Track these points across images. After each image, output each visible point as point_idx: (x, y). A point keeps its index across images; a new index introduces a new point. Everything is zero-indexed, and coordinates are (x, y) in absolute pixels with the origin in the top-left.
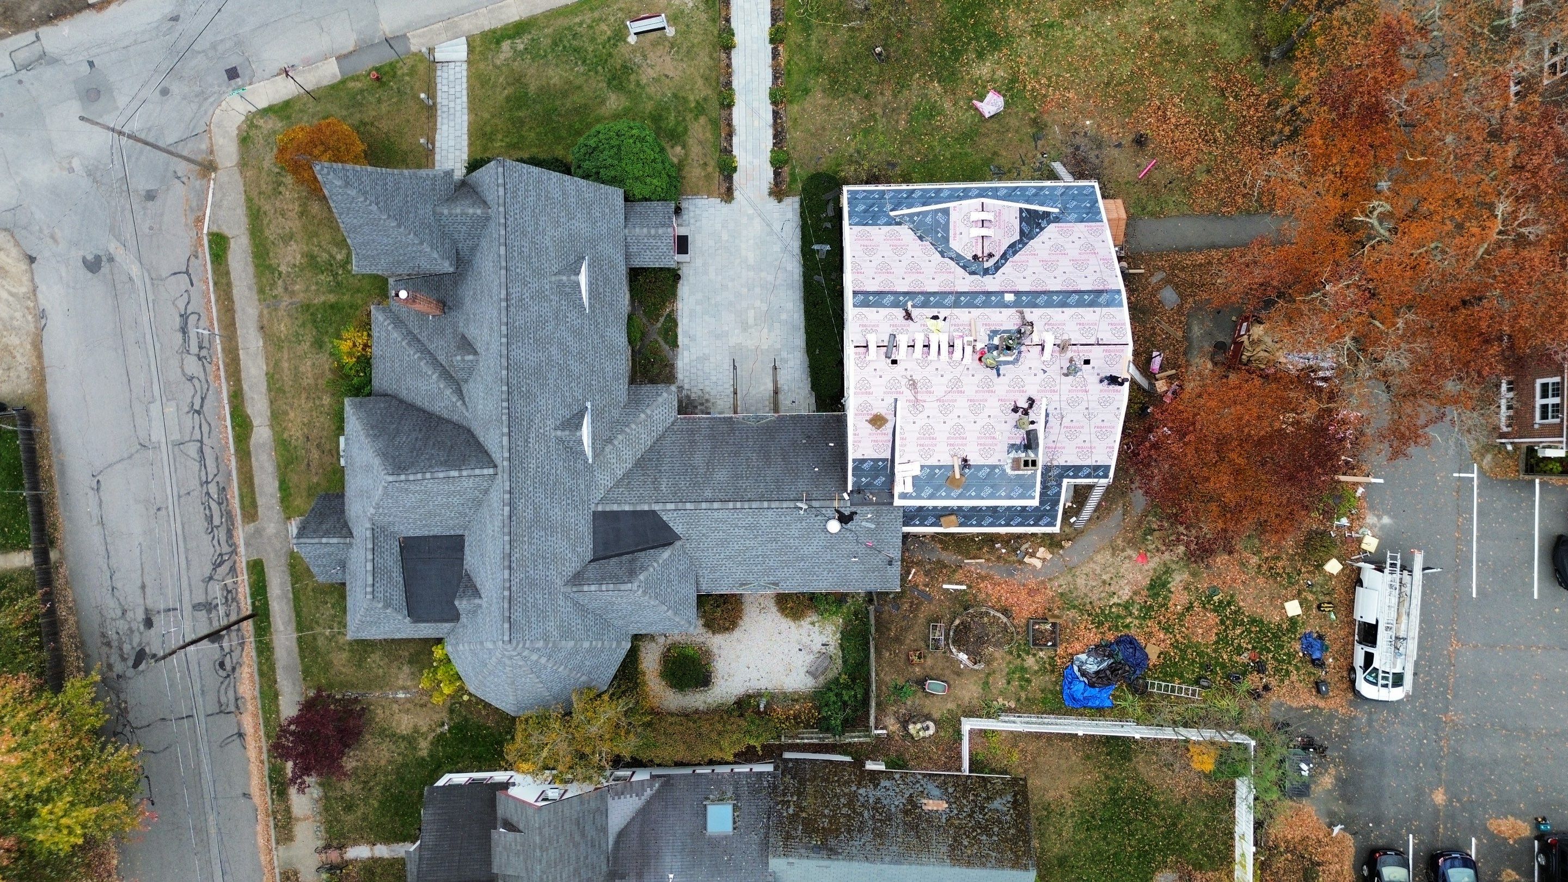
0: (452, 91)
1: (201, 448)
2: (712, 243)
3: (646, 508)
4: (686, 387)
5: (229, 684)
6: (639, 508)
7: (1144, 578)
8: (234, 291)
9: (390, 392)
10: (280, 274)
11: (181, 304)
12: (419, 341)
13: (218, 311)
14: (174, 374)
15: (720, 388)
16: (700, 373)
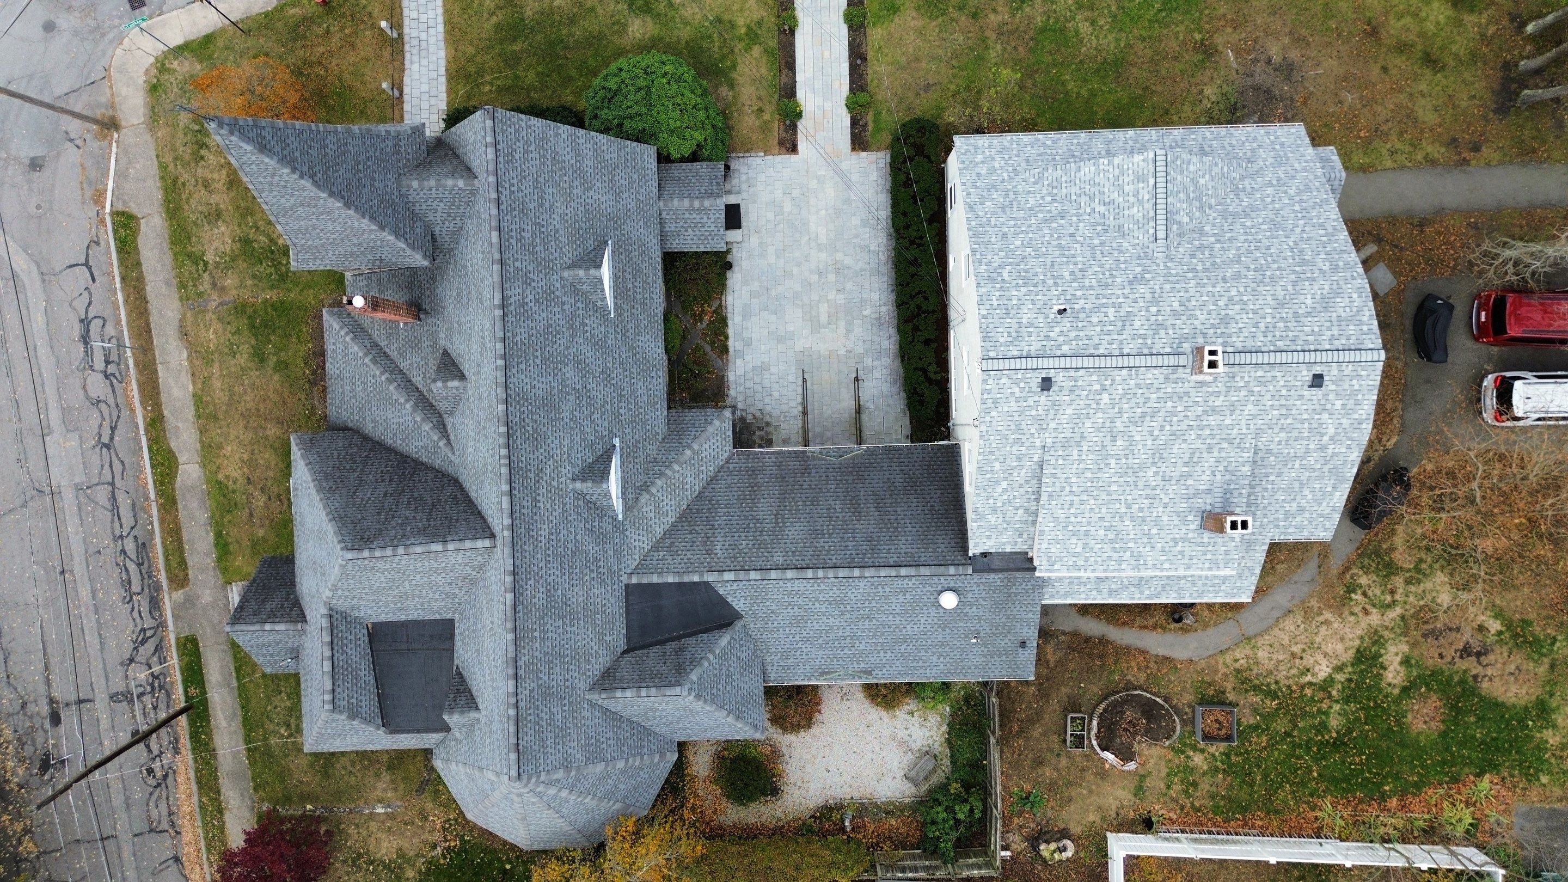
0: (423, 18)
1: (113, 492)
2: (770, 215)
3: (696, 578)
4: (740, 406)
5: (159, 797)
6: (686, 579)
7: (1346, 650)
8: (148, 288)
9: (351, 425)
10: (206, 264)
11: (81, 305)
12: (386, 355)
13: (128, 315)
14: (76, 397)
15: (785, 408)
16: (758, 388)
